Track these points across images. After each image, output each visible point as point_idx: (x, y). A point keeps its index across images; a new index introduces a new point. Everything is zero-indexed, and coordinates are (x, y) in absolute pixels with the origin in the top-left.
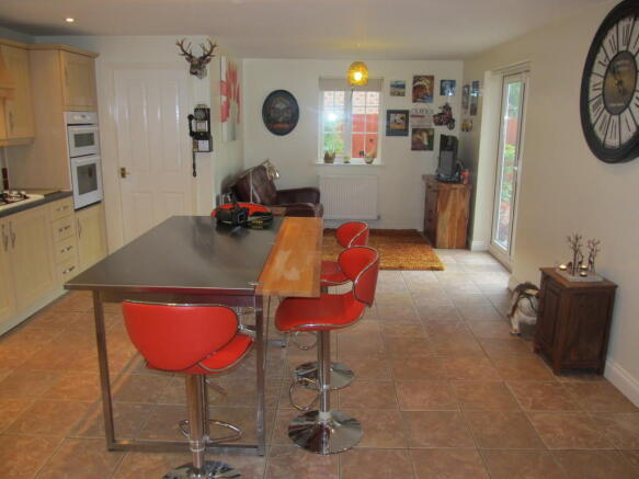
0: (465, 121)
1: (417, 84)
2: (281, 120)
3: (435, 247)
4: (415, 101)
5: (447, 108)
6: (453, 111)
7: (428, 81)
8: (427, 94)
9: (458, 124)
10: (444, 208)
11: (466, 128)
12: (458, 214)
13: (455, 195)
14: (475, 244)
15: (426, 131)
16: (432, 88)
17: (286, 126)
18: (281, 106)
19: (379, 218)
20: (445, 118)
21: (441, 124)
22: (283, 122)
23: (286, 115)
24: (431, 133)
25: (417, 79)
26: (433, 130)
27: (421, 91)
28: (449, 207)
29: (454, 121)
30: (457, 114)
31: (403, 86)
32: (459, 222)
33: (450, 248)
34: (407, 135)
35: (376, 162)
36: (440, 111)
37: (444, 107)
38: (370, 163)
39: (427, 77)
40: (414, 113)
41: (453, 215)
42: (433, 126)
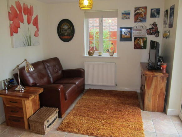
0: (165, 32)
1: (137, 11)
2: (66, 34)
3: (144, 110)
4: (135, 22)
5: (155, 25)
6: (158, 26)
7: (143, 10)
8: (142, 17)
9: (161, 34)
10: (149, 87)
11: (166, 36)
12: (159, 91)
13: (157, 79)
14: (170, 110)
15: (142, 38)
16: (145, 14)
17: (68, 37)
18: (66, 27)
19: (116, 85)
20: (154, 30)
21: (151, 34)
22: (67, 35)
23: (68, 31)
24: (145, 39)
25: (137, 9)
26: (146, 38)
27: (139, 16)
28: (153, 87)
29: (158, 32)
30: (161, 28)
31: (129, 14)
32: (159, 96)
33: (153, 111)
34: (131, 40)
35: (115, 55)
36: (151, 27)
37: (153, 24)
38: (112, 56)
39: (143, 8)
40: (135, 28)
41: (155, 91)
42: (147, 35)
